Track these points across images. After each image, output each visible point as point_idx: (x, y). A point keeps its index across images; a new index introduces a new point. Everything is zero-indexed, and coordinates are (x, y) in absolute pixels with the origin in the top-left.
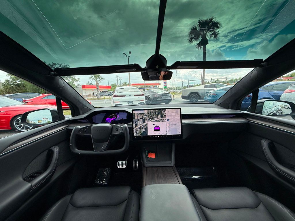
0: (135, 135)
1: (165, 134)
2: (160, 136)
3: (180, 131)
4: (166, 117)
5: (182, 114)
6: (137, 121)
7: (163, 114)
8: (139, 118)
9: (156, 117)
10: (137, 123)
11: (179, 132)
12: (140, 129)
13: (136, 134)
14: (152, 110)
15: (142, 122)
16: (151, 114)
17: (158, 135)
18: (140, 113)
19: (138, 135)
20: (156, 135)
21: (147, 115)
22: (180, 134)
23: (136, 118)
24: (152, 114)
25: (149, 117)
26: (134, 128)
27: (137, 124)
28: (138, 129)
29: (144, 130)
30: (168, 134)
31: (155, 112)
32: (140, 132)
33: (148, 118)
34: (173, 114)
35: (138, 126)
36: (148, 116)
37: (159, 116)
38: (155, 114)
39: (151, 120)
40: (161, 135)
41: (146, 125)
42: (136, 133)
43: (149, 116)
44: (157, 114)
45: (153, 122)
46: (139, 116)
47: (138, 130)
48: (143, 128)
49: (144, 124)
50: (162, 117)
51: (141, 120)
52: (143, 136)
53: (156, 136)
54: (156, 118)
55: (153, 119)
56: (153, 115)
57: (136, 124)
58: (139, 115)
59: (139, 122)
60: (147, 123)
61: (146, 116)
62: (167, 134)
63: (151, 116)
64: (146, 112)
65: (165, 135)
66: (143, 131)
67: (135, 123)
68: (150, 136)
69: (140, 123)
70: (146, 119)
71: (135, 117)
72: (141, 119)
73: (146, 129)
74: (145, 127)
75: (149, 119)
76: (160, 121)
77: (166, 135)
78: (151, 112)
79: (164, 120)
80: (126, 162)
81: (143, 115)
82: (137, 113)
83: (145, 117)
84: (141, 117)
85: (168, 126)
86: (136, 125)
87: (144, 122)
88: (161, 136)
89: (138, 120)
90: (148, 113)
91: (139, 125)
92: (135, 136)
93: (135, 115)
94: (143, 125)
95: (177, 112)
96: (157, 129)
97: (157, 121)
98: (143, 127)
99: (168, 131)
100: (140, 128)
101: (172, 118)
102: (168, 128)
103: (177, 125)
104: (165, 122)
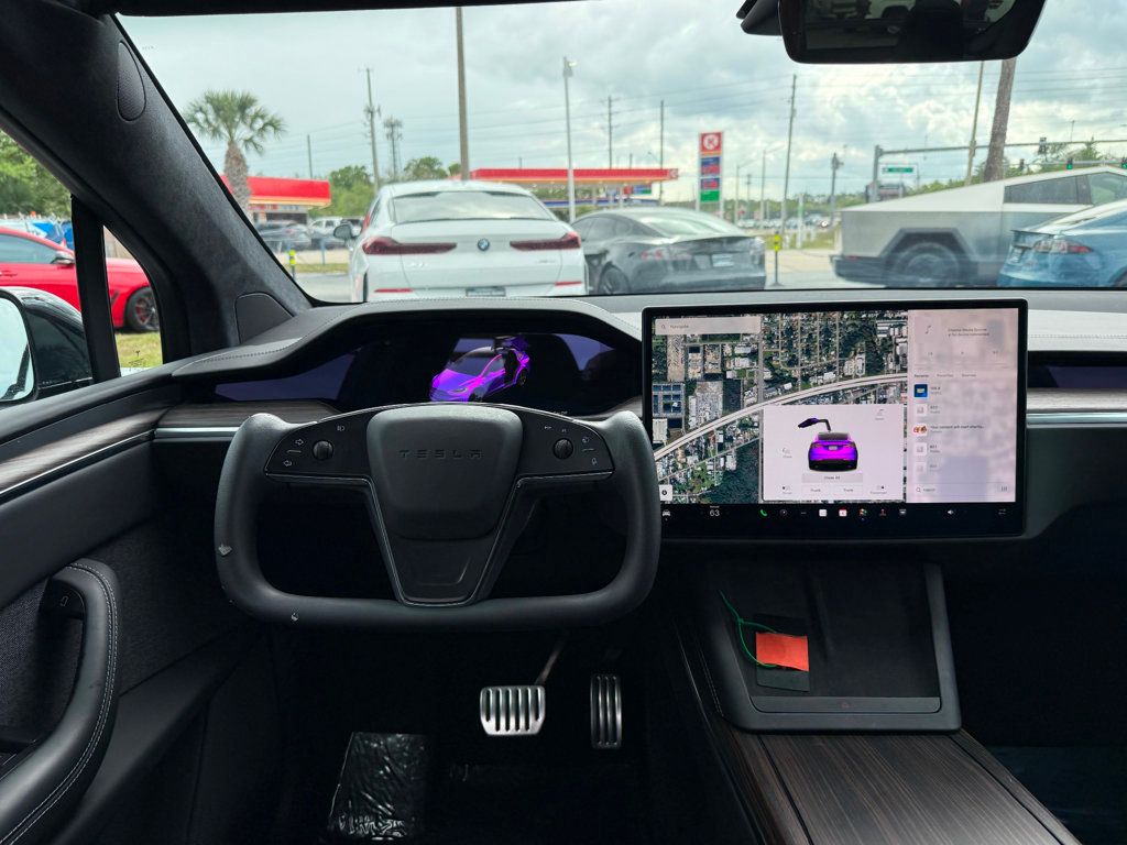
1: (894, 495)
2: (853, 507)
3: (1010, 478)
4: (905, 370)
5: (1032, 346)
6: (682, 392)
7: (889, 345)
8: (695, 373)
9: (830, 368)
10: (677, 409)
11: (1000, 488)
12: (703, 454)
13: (669, 488)
14: (799, 317)
15: (720, 405)
16: (789, 347)
17: (838, 505)
18: (704, 337)
19: (684, 499)
20: (824, 505)
21: (763, 348)
22: (1010, 497)
23: (675, 372)
24: (799, 346)
25: (772, 369)
26: (660, 445)
27: (681, 415)
28: (687, 453)
29: (731, 465)
30: (915, 497)
31: (827, 332)
32: (701, 477)
33: (768, 375)
34: (968, 346)
35: (688, 430)
36: (768, 362)
37: (856, 363)
38: (826, 345)
39: (793, 390)
40: (864, 505)
41: (745, 425)
42: (674, 481)
43: (780, 361)
44: (836, 341)
45: (806, 401)
46: (699, 356)
47: (691, 460)
48: (721, 447)
49: (735, 416)
50: (874, 367)
51: (715, 388)
52: (723, 508)
53: (823, 513)
54: (829, 376)
55: (805, 379)
56: (808, 352)
57: (671, 415)
58: (695, 350)
59: (692, 401)
60: (760, 413)
61: (753, 355)
62: (913, 499)
63: (793, 362)
64: (752, 325)
65: (892, 507)
66: (727, 473)
67: (667, 407)
68: (773, 508)
69: (706, 411)
70: (752, 383)
71: (664, 365)
72: (710, 377)
73: (751, 455)
74: (742, 439)
75: (777, 381)
76: (857, 401)
77: (903, 505)
78: (790, 331)
79: (891, 392)
80: (541, 693)
81: (728, 350)
82: (681, 332)
83: (745, 363)
84: (711, 369)
85: (922, 440)
86: (674, 424)
87: (732, 399)
88: (863, 511)
89: (691, 387)
90: (770, 339)
91: (693, 422)
92: (665, 506)
93: (671, 351)
94: (724, 427)
95: (992, 334)
96: (833, 455)
97: (835, 397)
98: (730, 439)
99: (913, 475)
100: (700, 449)
101: (957, 374)
102: (916, 454)
103: (989, 433)
104: (899, 407)
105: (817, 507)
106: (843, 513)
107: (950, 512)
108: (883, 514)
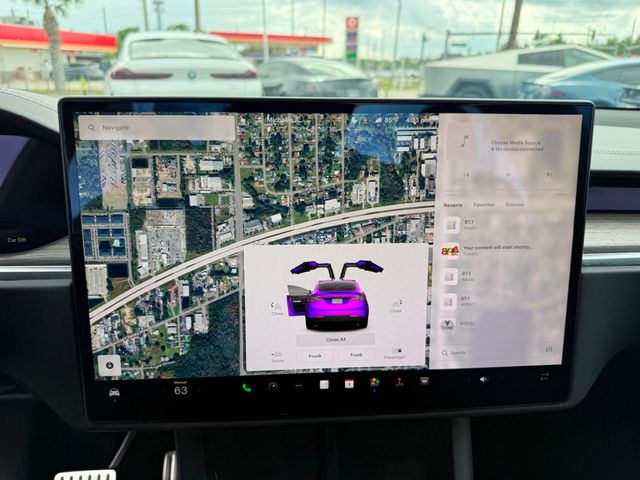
0: (110, 367)
1: (413, 360)
2: (362, 376)
3: (556, 335)
4: (431, 197)
5: (597, 164)
6: (125, 225)
7: (411, 162)
8: (142, 197)
9: (333, 194)
10: (120, 250)
11: (544, 348)
12: (162, 314)
13: (116, 359)
14: (289, 119)
15: (183, 244)
16: (277, 162)
17: (343, 374)
18: (153, 145)
19: (137, 373)
20: (327, 374)
21: (240, 165)
22: (555, 359)
23: (113, 195)
24: (291, 162)
25: (254, 193)
26: (99, 302)
27: (126, 259)
28: (138, 312)
29: (202, 326)
30: (444, 361)
31: (329, 143)
32: (160, 345)
33: (249, 203)
35: (137, 280)
36: (248, 182)
37: (367, 188)
38: (328, 161)
39: (284, 223)
40: (377, 373)
41: (218, 273)
42: (122, 350)
43: (265, 183)
44: (340, 155)
45: (302, 239)
46: (147, 173)
47: (144, 321)
48: (186, 302)
49: (205, 260)
50: (391, 192)
51: (175, 219)
52: (193, 383)
53: (324, 384)
54: (332, 204)
55: (300, 208)
56: (302, 171)
57: (113, 258)
58: (140, 163)
59: (142, 239)
60: (239, 256)
61: (227, 173)
62: (438, 364)
63: (282, 184)
64: (223, 128)
65: (411, 375)
66: (196, 339)
67: (105, 247)
68: (261, 381)
70: (226, 213)
72: (166, 204)
73: (228, 312)
74: (215, 291)
75: (261, 210)
76: (369, 239)
77: (425, 372)
78: (277, 140)
79: (412, 228)
81: (189, 164)
82: (119, 136)
83: (216, 184)
84: (166, 192)
85: (450, 289)
86: (117, 271)
87: (200, 234)
88: (374, 381)
89: (137, 216)
90: (249, 150)
91: (144, 268)
92: (110, 383)
93: (104, 163)
94: (189, 276)
95: (547, 150)
96: (337, 311)
97: (340, 234)
98: (197, 292)
99: (439, 335)
100: (157, 306)
101: (500, 203)
102: (442, 307)
103: (535, 280)
104: (421, 248)
105: (316, 377)
106: (349, 384)
107: (482, 379)
108: (400, 384)
